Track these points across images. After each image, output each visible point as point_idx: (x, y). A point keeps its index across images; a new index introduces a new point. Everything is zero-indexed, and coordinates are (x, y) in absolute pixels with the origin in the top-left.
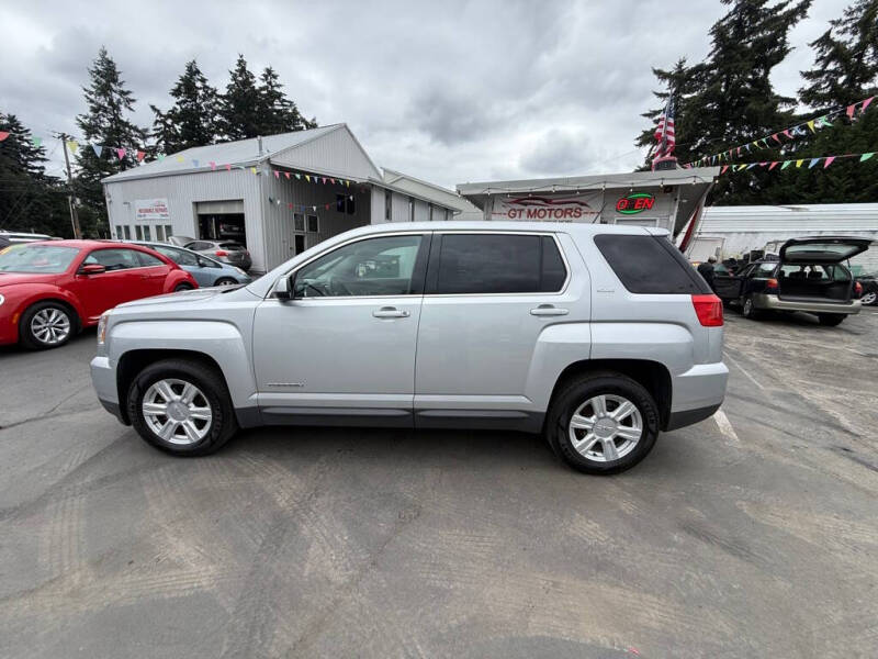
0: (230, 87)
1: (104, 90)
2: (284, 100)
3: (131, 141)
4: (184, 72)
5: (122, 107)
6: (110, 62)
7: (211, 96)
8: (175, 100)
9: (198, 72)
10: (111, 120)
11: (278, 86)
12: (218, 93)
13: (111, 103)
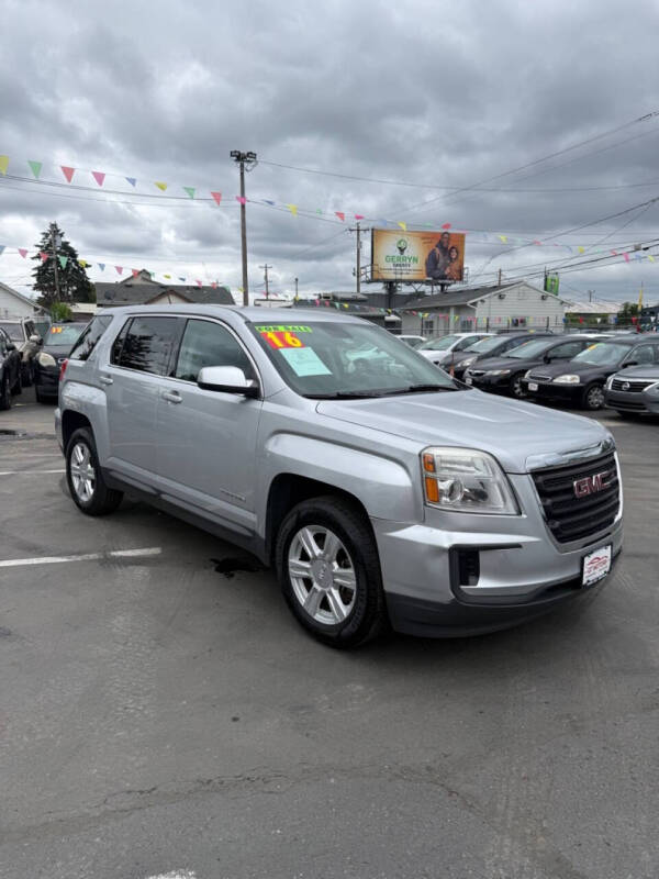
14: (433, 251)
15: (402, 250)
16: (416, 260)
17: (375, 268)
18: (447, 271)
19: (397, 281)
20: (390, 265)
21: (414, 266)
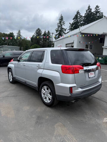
0: (85, 14)
1: (60, 22)
2: (100, 13)
3: (63, 32)
4: (76, 14)
5: (63, 25)
6: (62, 16)
7: (81, 17)
8: (73, 20)
9: (79, 12)
10: (61, 28)
11: (99, 9)
12: (83, 16)
13: (61, 25)
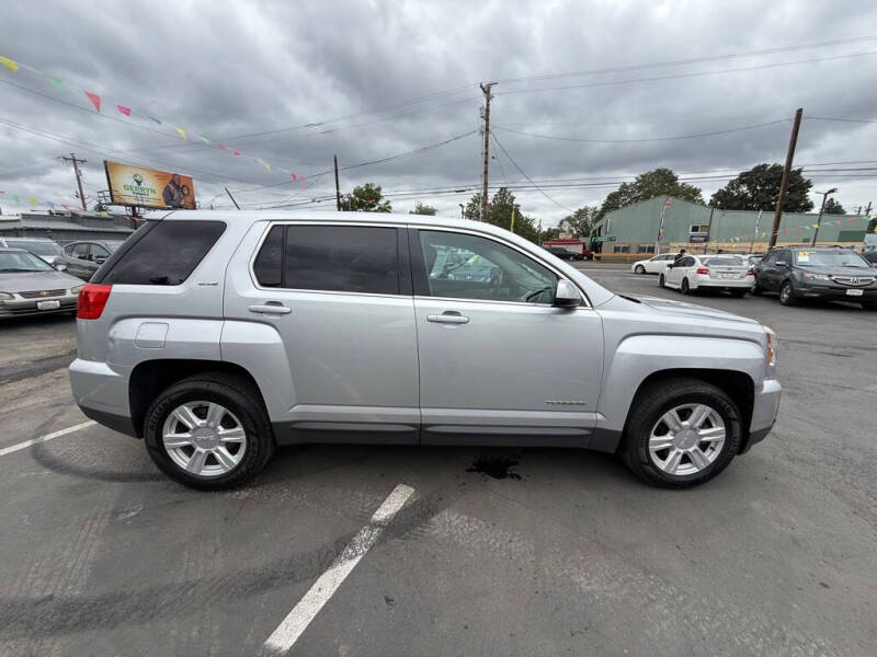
14: (168, 187)
15: (139, 183)
16: (153, 191)
17: (114, 193)
18: (182, 203)
19: (139, 206)
20: (130, 193)
21: (151, 195)
